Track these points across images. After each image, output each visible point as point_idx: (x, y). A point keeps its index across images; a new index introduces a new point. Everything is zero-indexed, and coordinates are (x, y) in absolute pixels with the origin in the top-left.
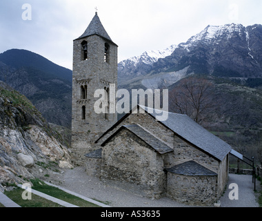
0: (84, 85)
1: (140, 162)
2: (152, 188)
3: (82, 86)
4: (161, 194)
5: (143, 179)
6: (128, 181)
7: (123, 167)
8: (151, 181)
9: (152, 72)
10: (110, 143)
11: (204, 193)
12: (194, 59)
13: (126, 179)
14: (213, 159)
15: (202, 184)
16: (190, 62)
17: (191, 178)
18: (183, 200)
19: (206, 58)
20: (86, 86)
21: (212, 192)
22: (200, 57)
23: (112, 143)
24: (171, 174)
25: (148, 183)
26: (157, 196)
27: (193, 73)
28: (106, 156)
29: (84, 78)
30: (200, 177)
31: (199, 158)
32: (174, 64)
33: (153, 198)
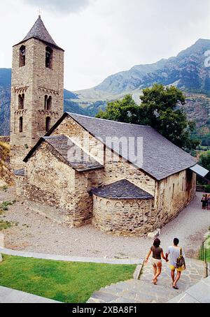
0: (21, 94)
1: (59, 181)
2: (70, 213)
3: (20, 96)
4: (84, 220)
5: (62, 201)
6: (47, 204)
7: (43, 187)
8: (70, 204)
9: (140, 86)
10: (31, 159)
11: (133, 220)
12: (184, 73)
13: (45, 200)
14: (149, 178)
15: (130, 209)
16: (181, 76)
17: (116, 202)
18: (107, 229)
19: (197, 72)
20: (23, 95)
21: (145, 219)
22: (190, 71)
23: (34, 158)
24: (95, 197)
25: (67, 207)
26: (77, 223)
27: (184, 87)
28: (29, 173)
29: (22, 86)
30: (128, 201)
31: (133, 176)
32: (164, 78)
33: (72, 226)
